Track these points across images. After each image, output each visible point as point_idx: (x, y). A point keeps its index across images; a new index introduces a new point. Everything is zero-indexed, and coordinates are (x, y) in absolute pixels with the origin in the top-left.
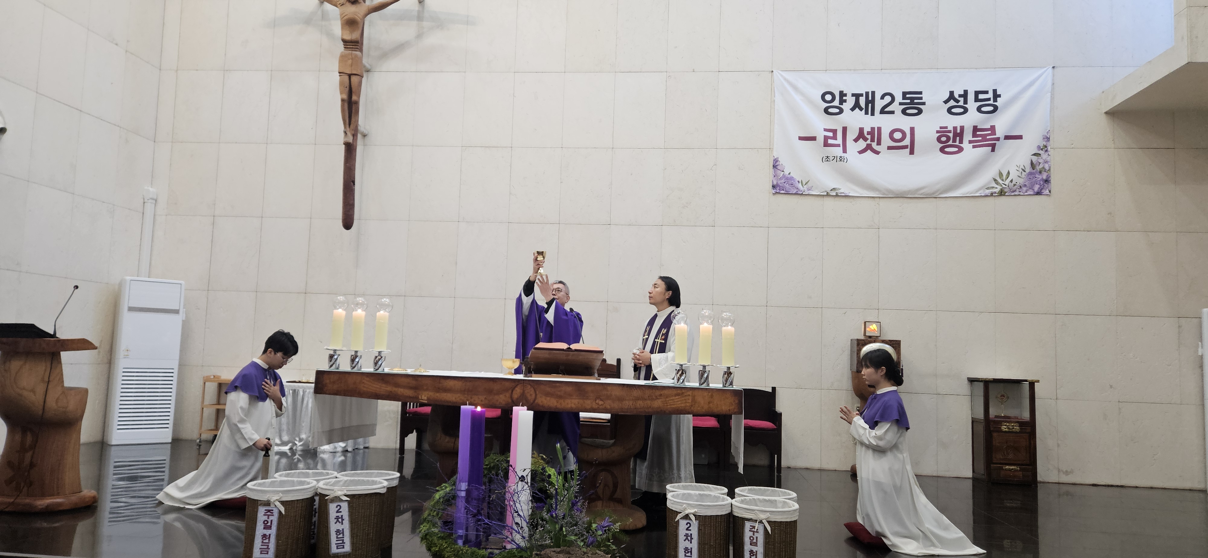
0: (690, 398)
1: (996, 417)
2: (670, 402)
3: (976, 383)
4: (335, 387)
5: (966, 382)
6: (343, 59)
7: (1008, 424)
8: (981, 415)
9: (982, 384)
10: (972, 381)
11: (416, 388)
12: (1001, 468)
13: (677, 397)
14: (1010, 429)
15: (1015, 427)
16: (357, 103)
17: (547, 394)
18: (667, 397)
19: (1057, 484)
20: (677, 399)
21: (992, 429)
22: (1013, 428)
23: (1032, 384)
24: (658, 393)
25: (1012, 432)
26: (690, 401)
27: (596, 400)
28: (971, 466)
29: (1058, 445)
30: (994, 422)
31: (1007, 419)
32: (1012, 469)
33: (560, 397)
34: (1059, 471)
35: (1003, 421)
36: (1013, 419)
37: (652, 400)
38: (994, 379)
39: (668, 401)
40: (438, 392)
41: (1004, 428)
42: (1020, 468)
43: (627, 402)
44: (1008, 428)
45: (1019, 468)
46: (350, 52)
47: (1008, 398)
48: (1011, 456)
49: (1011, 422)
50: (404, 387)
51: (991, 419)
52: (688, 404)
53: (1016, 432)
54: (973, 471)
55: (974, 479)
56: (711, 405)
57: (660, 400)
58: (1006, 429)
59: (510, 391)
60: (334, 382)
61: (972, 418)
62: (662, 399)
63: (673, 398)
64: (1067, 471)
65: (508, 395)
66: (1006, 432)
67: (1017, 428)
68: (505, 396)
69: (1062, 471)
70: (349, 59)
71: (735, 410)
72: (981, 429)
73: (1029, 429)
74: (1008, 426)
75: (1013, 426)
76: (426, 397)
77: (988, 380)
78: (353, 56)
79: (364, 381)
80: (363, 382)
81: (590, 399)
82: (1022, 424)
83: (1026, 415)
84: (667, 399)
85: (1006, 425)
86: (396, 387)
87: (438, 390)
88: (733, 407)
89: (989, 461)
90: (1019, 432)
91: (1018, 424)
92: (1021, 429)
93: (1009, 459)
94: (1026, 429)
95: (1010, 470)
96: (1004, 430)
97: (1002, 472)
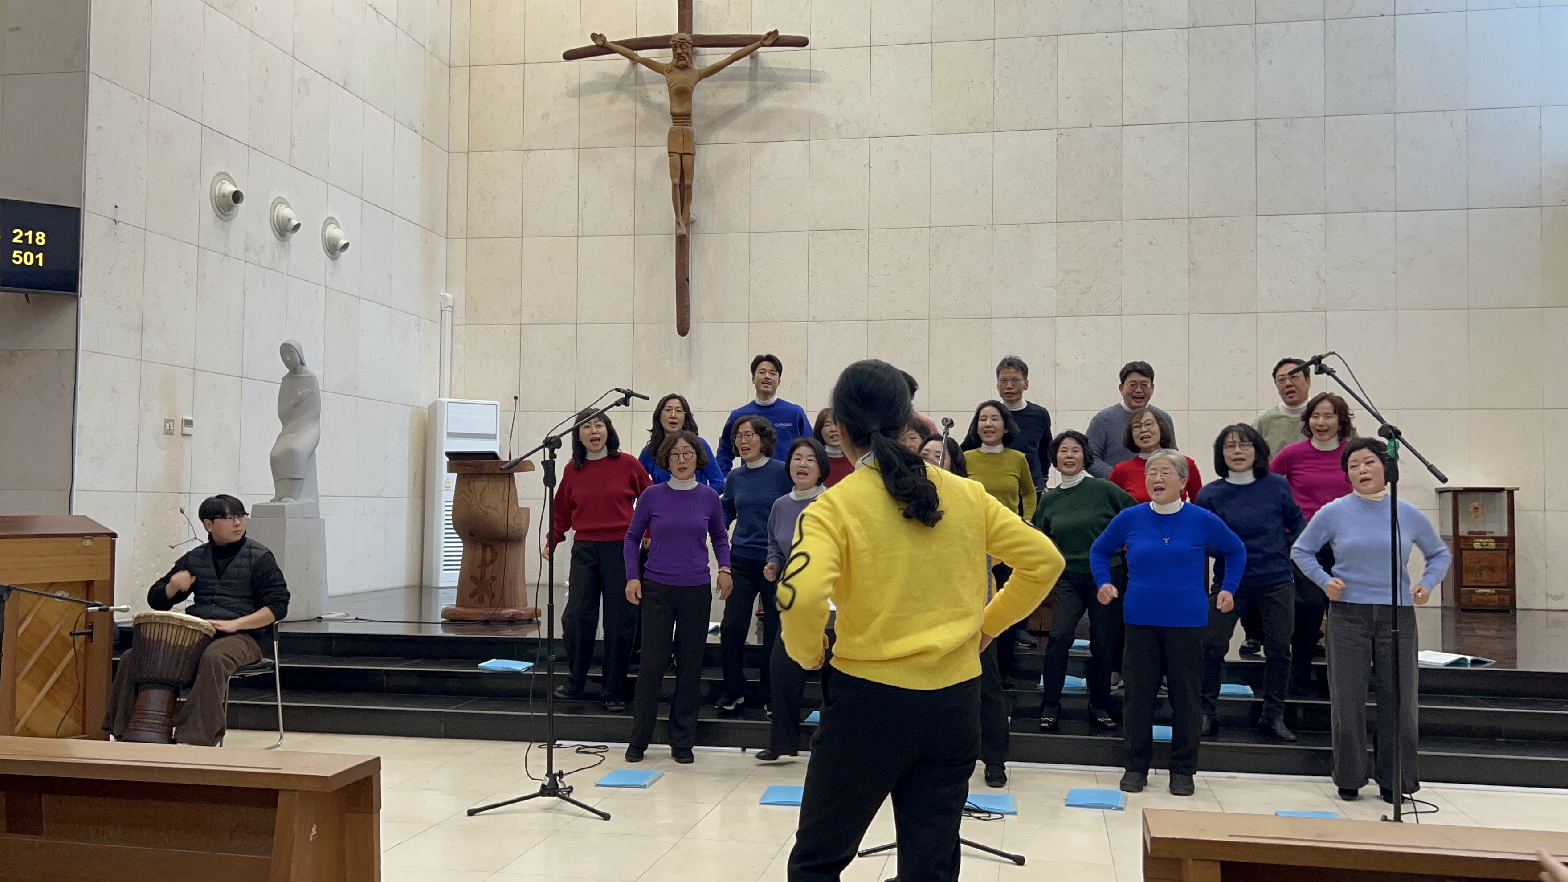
1: (1468, 532)
3: (1444, 494)
5: (1434, 493)
6: (672, 136)
7: (1481, 540)
8: (1449, 531)
9: (1450, 495)
10: (1440, 492)
12: (1474, 592)
14: (1484, 546)
15: (1490, 544)
16: (690, 187)
19: (1544, 612)
21: (1462, 546)
22: (1488, 545)
23: (1511, 493)
25: (1487, 550)
29: (1547, 566)
30: (1465, 538)
31: (1481, 534)
32: (1486, 593)
34: (1547, 595)
35: (1476, 537)
36: (1488, 534)
38: (1466, 488)
41: (1477, 545)
42: (1496, 591)
44: (1482, 545)
45: (1494, 592)
46: (681, 127)
47: (1483, 511)
48: (1485, 577)
49: (1486, 538)
51: (1461, 535)
53: (1492, 550)
55: (1443, 608)
58: (1480, 547)
64: (1556, 596)
66: (1479, 549)
67: (1493, 545)
69: (1551, 595)
70: (680, 136)
73: (1507, 546)
74: (1481, 542)
75: (1487, 542)
77: (1456, 488)
78: (685, 132)
82: (1497, 540)
83: (1503, 530)
85: (1478, 542)
89: (1458, 584)
90: (1495, 550)
91: (1493, 540)
92: (1497, 545)
93: (1482, 581)
94: (1503, 546)
95: (1484, 594)
96: (1477, 547)
97: (1474, 598)
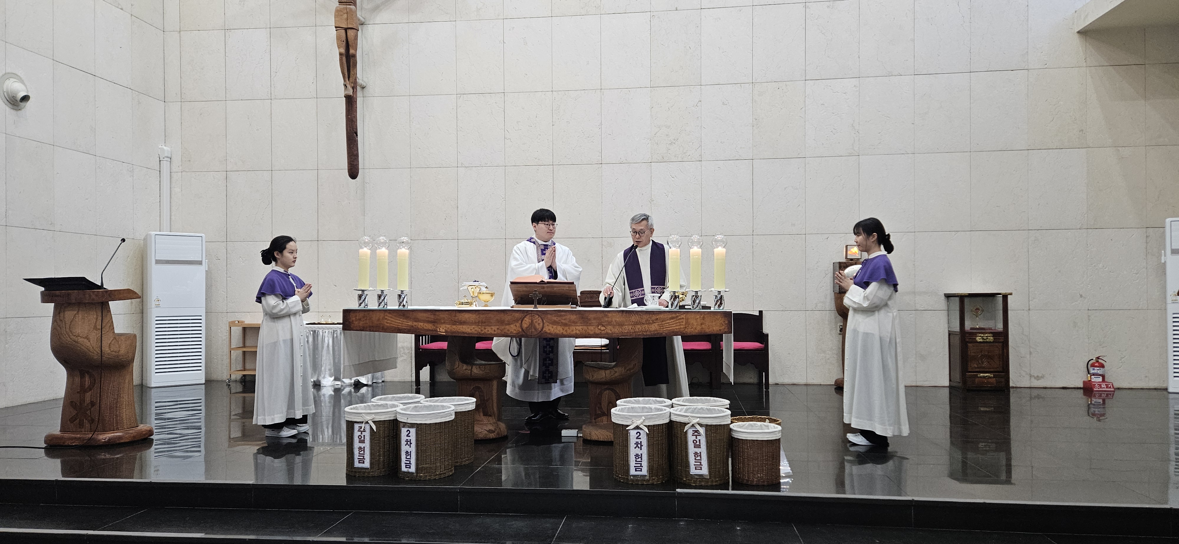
0: (684, 321)
1: (972, 329)
2: (665, 325)
3: (952, 298)
4: (361, 323)
5: (943, 297)
6: (338, 13)
8: (957, 328)
9: (957, 299)
10: (948, 296)
11: (434, 322)
12: (976, 376)
13: (672, 321)
14: (984, 339)
15: (989, 338)
16: (354, 56)
17: (554, 323)
18: (662, 321)
19: (1029, 389)
20: (671, 322)
21: (967, 340)
22: (987, 339)
23: (1005, 297)
24: (654, 317)
25: (987, 342)
26: (684, 324)
27: (598, 326)
28: (948, 375)
29: (1031, 353)
30: (971, 334)
31: (982, 330)
32: (986, 376)
33: (565, 325)
34: (1031, 376)
35: (977, 333)
36: (987, 330)
37: (649, 323)
38: (969, 294)
39: (664, 324)
40: (454, 325)
41: (979, 339)
43: (626, 327)
44: (983, 339)
45: (992, 376)
46: (347, 7)
47: (983, 311)
48: (985, 364)
49: (986, 333)
50: (424, 321)
51: (966, 331)
52: (682, 327)
53: (990, 342)
54: (950, 380)
55: (951, 387)
56: (703, 326)
57: (657, 323)
58: (981, 340)
59: (520, 322)
60: (360, 319)
61: (949, 331)
62: (658, 322)
63: (668, 321)
64: (1038, 376)
65: (518, 325)
66: (980, 342)
67: (991, 339)
68: (515, 325)
69: (1034, 376)
70: (346, 14)
71: (726, 330)
72: (957, 340)
73: (1002, 339)
74: (983, 336)
75: (987, 336)
76: (444, 330)
77: (963, 295)
78: (350, 12)
79: (386, 317)
80: (386, 319)
81: (593, 325)
82: (996, 334)
83: (1000, 327)
84: (663, 323)
85: (980, 336)
86: (416, 321)
87: (455, 323)
88: (723, 327)
89: (964, 369)
90: (993, 342)
91: (992, 335)
92: (994, 339)
93: (984, 368)
94: (999, 339)
95: (984, 377)
96: (979, 340)
97: (977, 380)
